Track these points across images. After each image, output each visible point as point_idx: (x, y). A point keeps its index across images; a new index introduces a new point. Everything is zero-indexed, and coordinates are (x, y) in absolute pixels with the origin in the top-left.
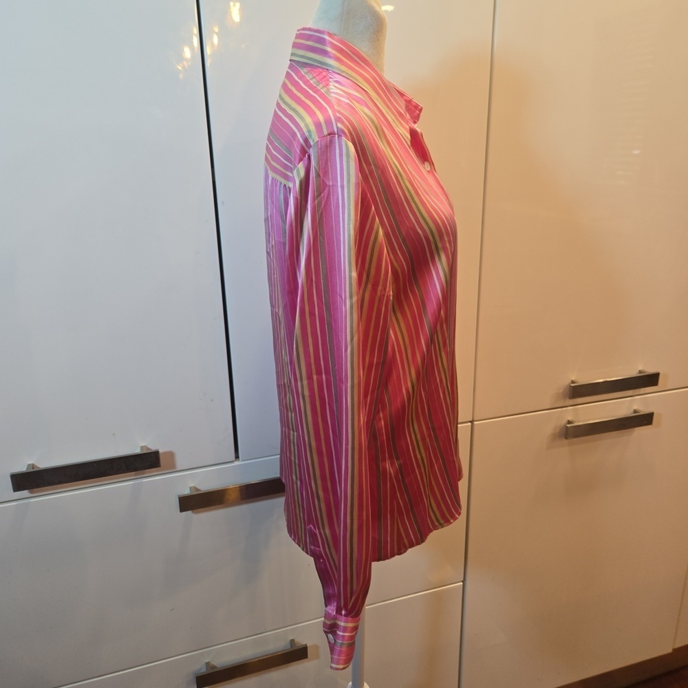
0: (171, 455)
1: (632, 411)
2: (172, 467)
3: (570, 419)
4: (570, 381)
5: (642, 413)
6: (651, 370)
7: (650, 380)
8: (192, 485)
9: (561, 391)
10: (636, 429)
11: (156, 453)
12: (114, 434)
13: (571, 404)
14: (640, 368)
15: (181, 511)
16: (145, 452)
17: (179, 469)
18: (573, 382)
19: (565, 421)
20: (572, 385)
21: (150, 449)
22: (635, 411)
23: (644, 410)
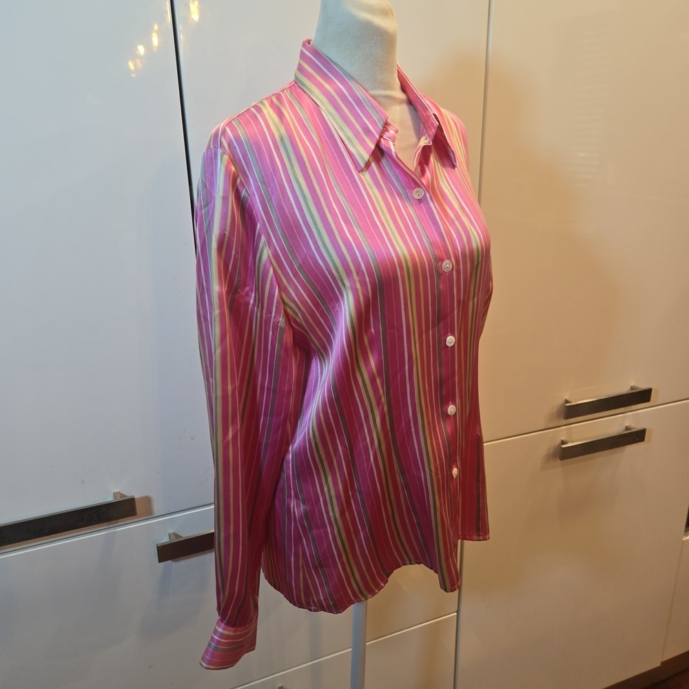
0: (147, 500)
1: (624, 428)
2: (149, 514)
3: (563, 439)
4: (564, 400)
5: (634, 430)
6: (643, 386)
7: (642, 396)
8: (171, 531)
9: (555, 410)
10: (628, 446)
11: (132, 500)
12: (83, 482)
13: (565, 424)
14: (632, 384)
15: (160, 561)
16: (119, 499)
17: (156, 515)
18: (567, 401)
19: (558, 442)
20: (567, 405)
21: (125, 496)
22: (627, 428)
23: (637, 426)
